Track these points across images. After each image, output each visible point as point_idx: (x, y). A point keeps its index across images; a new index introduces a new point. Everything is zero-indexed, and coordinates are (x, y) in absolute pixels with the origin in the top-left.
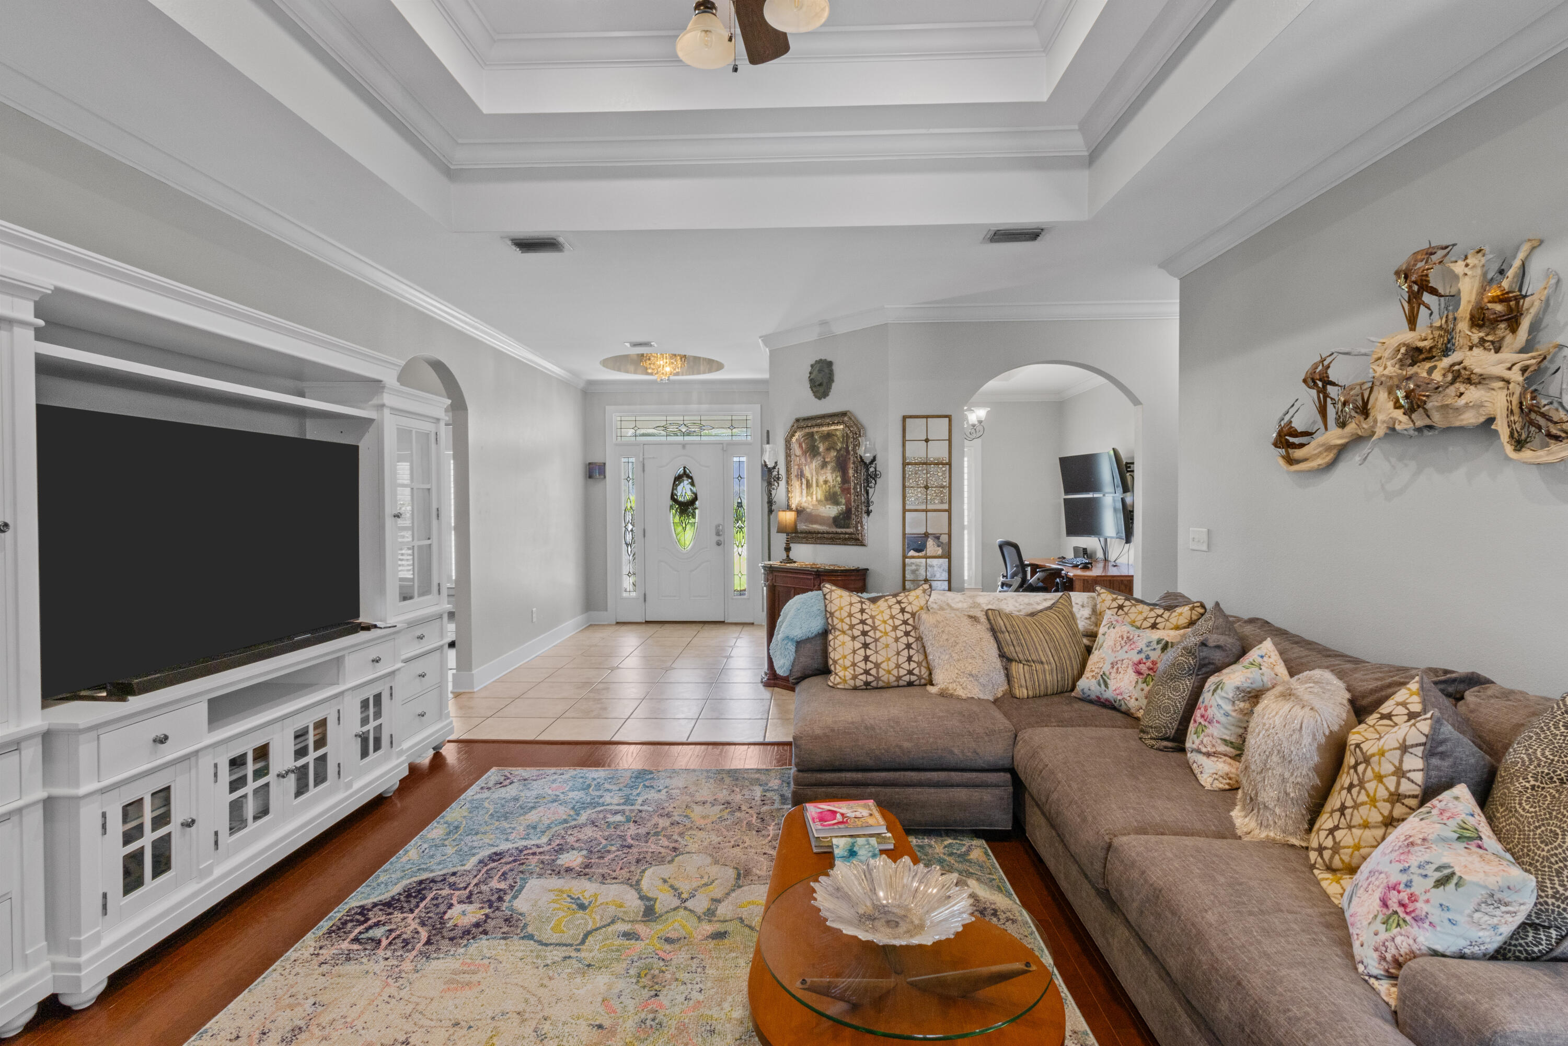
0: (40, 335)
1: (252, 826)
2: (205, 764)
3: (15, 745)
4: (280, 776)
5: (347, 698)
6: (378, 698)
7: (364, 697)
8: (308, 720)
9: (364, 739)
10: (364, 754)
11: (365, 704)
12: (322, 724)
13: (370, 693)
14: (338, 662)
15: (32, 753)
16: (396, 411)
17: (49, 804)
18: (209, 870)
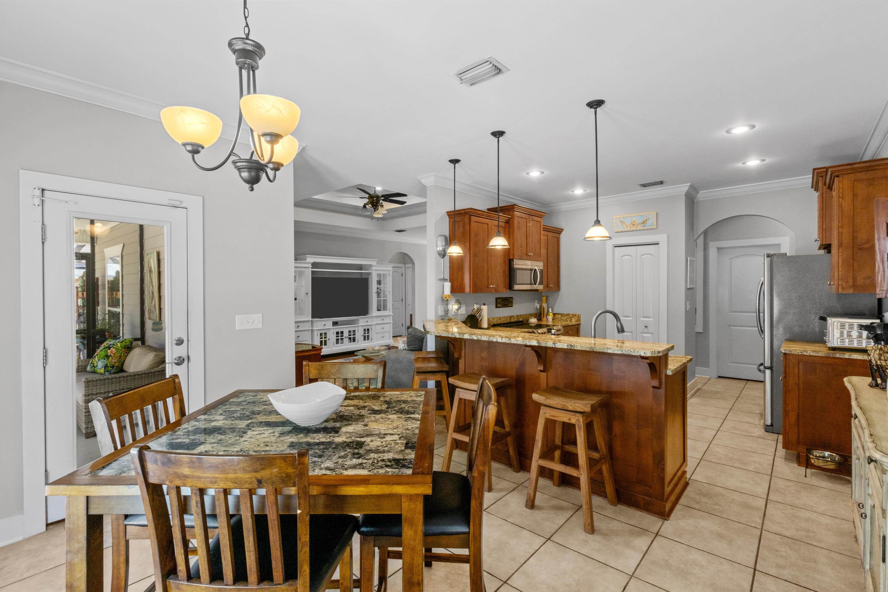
0: (312, 268)
1: (340, 344)
2: (332, 331)
3: (308, 321)
4: (345, 337)
5: (360, 328)
6: (368, 330)
7: (365, 328)
8: (352, 329)
9: (365, 337)
10: (365, 340)
11: (365, 330)
12: (354, 331)
13: (366, 328)
14: (358, 320)
15: (310, 323)
16: (375, 270)
17: (312, 330)
18: (332, 348)
